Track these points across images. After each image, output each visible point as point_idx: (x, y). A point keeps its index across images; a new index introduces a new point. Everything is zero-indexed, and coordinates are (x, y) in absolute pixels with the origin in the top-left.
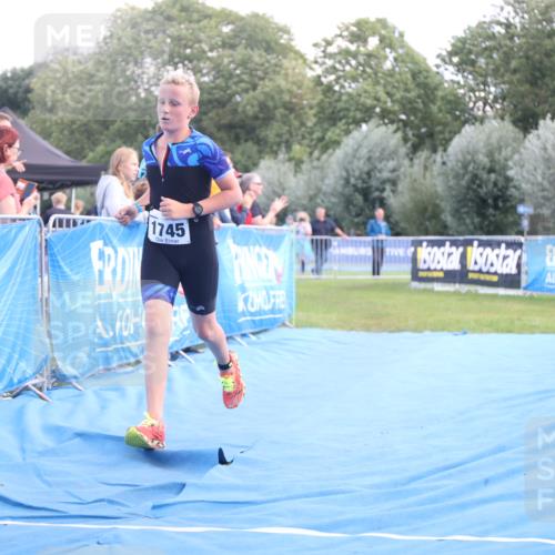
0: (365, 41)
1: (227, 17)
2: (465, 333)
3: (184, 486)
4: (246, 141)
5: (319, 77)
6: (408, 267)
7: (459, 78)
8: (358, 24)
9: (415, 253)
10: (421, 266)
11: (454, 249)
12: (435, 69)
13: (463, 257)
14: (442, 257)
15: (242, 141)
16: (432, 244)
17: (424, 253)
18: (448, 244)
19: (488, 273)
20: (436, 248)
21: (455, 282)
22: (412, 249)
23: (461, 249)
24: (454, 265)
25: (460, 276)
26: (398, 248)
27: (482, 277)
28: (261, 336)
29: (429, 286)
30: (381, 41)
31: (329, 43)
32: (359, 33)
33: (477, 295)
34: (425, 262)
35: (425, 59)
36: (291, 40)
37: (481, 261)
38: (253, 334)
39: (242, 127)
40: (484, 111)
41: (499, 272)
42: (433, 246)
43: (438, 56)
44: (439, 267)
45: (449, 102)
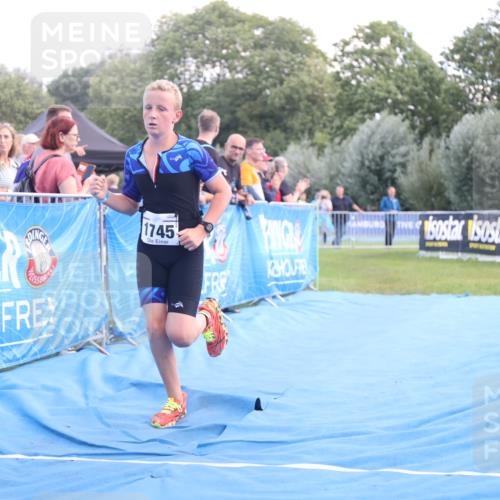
0: (378, 42)
1: (258, 21)
2: (467, 295)
3: (224, 427)
4: (275, 129)
5: (338, 73)
6: (416, 238)
7: (461, 73)
8: (372, 27)
9: (422, 226)
10: (428, 237)
11: (456, 222)
12: (439, 66)
13: (465, 230)
14: (446, 229)
15: (271, 129)
16: (437, 218)
17: (430, 225)
18: (451, 218)
19: (487, 243)
20: (440, 222)
21: (457, 251)
22: (420, 222)
23: (463, 222)
24: (457, 236)
25: (462, 246)
26: (407, 222)
27: (482, 247)
28: (290, 298)
29: (434, 254)
30: (392, 41)
31: (346, 43)
32: (373, 34)
33: (477, 262)
34: (431, 233)
35: (430, 57)
36: (313, 40)
37: (480, 233)
38: (283, 296)
39: (271, 117)
40: (482, 101)
41: (496, 242)
42: (438, 220)
43: (442, 54)
44: (443, 238)
45: (453, 95)
